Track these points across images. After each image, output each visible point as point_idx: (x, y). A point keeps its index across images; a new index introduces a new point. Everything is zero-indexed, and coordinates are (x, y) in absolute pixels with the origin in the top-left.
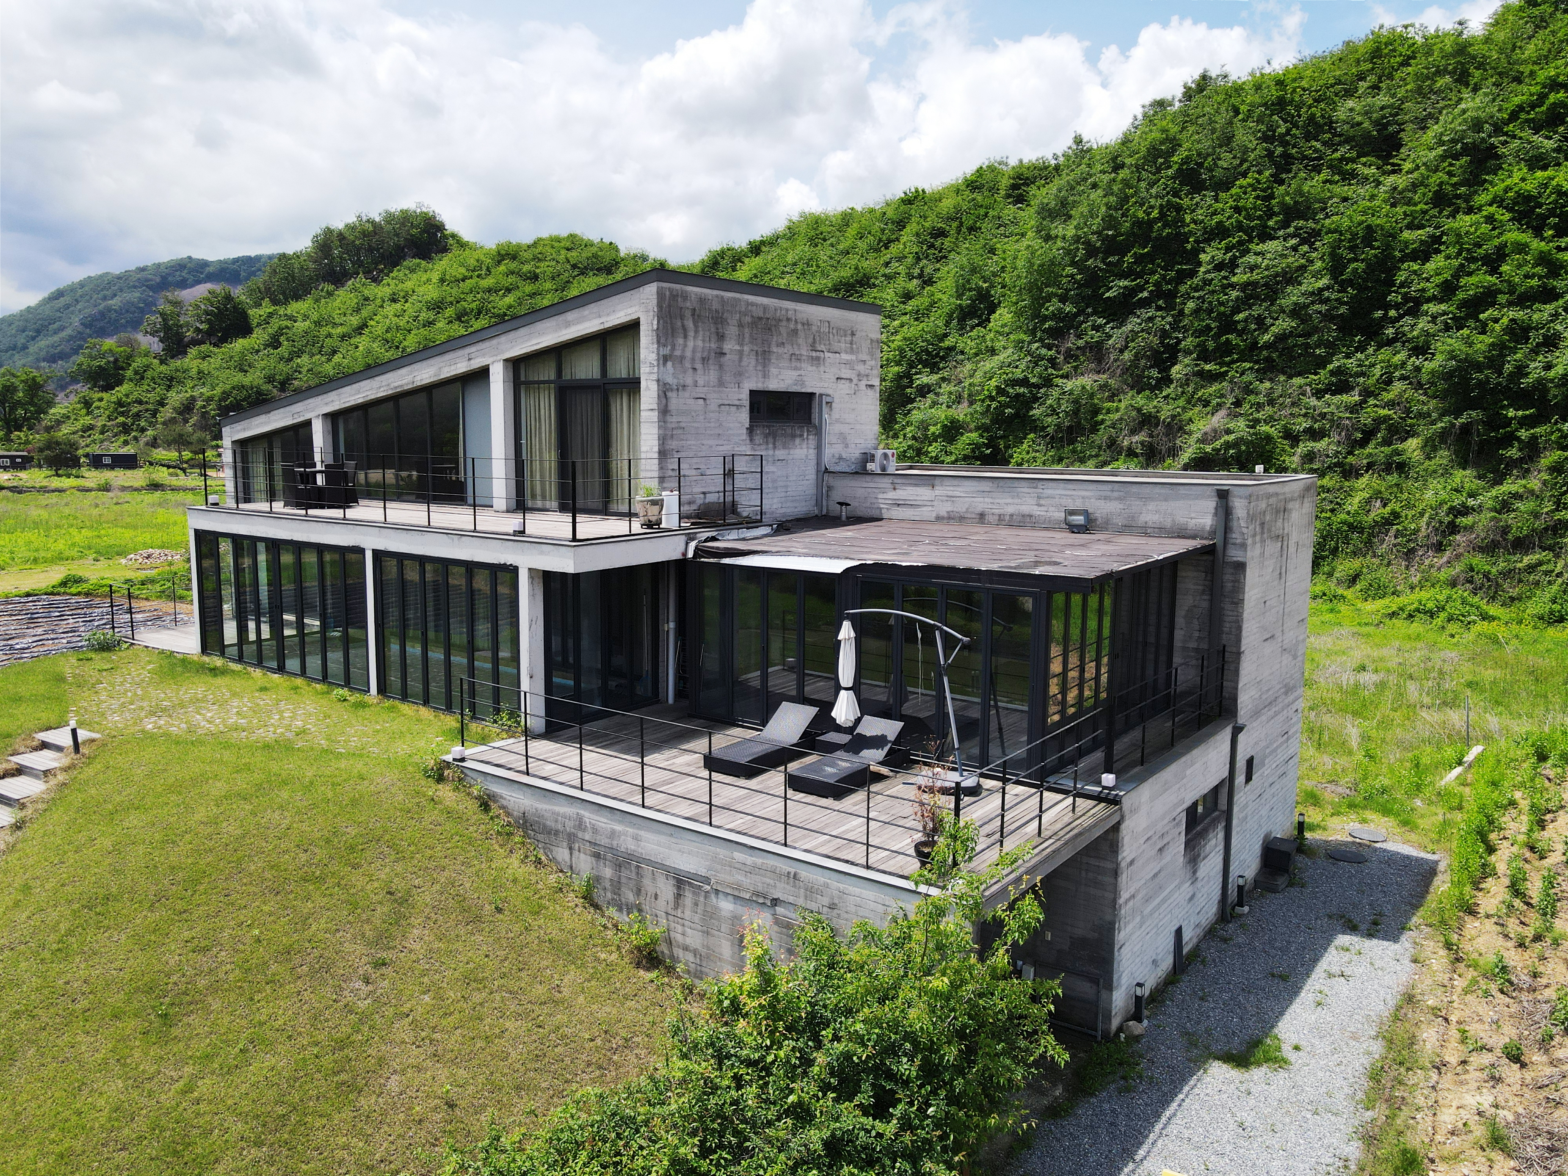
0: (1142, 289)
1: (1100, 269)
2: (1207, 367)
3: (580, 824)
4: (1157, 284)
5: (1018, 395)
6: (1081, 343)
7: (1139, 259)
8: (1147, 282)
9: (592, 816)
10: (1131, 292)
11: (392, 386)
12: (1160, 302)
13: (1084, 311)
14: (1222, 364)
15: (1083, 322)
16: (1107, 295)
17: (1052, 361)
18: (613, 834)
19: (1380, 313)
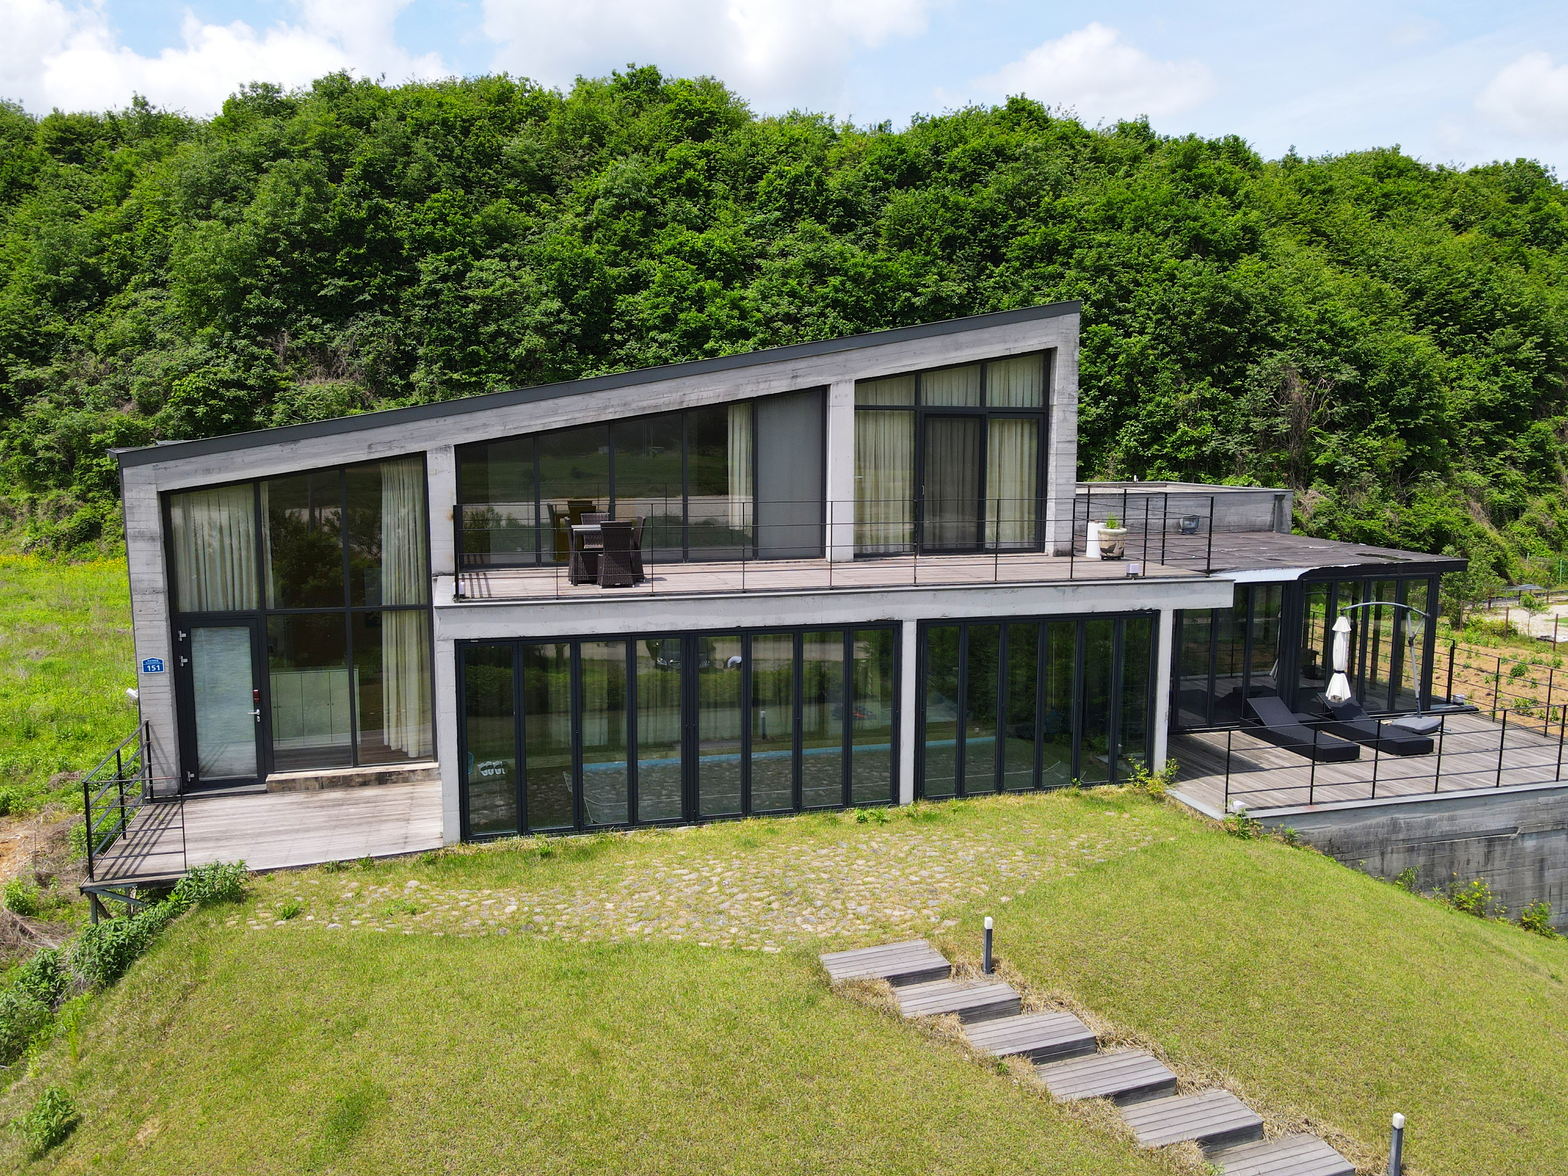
0: (362, 291)
1: (310, 265)
2: (456, 376)
3: (1395, 826)
4: (379, 288)
5: (236, 398)
6: (300, 342)
7: (355, 259)
8: (368, 284)
9: (1407, 816)
10: (347, 294)
11: (634, 406)
12: (386, 307)
13: (295, 308)
14: (471, 374)
15: (296, 321)
16: (322, 293)
17: (269, 360)
18: (1429, 824)
19: (607, 337)
